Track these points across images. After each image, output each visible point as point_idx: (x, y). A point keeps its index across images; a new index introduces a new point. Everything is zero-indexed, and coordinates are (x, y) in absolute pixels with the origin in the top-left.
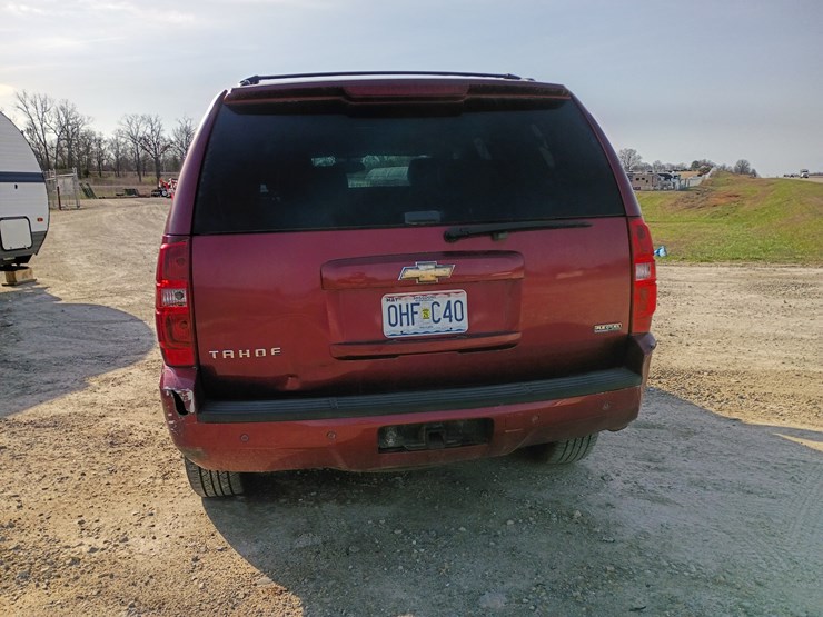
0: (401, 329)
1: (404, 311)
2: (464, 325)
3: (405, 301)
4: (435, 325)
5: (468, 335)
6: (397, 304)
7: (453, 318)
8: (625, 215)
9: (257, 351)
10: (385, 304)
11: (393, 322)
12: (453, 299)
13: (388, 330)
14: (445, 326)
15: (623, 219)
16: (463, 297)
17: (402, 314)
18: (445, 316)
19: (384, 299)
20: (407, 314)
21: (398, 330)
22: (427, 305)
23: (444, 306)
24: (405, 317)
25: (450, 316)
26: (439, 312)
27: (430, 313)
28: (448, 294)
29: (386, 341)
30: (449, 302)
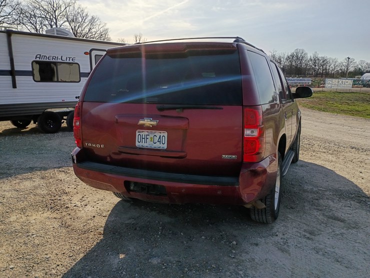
0: (142, 144)
2: (165, 146)
3: (145, 133)
4: (155, 145)
5: (166, 150)
6: (141, 134)
8: (242, 105)
9: (97, 145)
10: (137, 134)
11: (139, 141)
12: (162, 135)
13: (137, 144)
14: (158, 145)
15: (241, 107)
16: (166, 134)
17: (142, 138)
18: (158, 141)
19: (137, 132)
20: (144, 138)
21: (141, 144)
22: (152, 136)
23: (158, 137)
24: (143, 140)
25: (160, 142)
26: (156, 139)
27: (153, 139)
28: (160, 133)
29: (136, 148)
30: (160, 136)
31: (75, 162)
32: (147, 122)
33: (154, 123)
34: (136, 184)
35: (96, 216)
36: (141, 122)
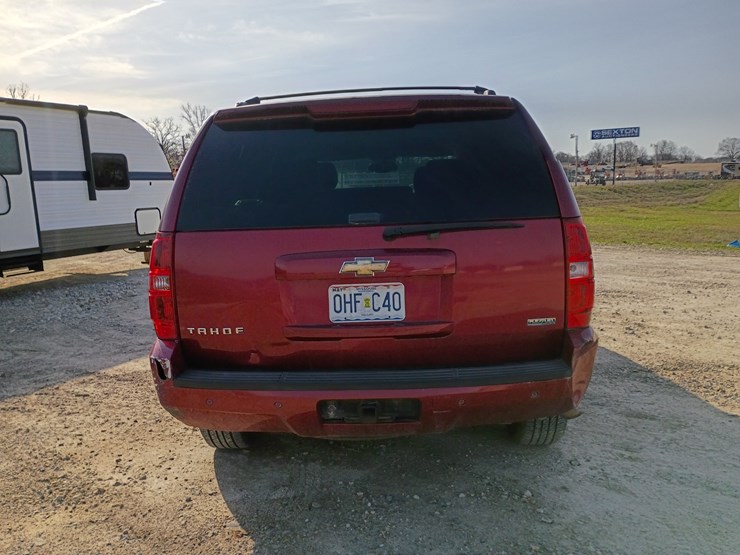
0: (345, 315)
1: (348, 300)
2: (402, 314)
3: (349, 290)
4: (375, 313)
5: (404, 323)
6: (341, 293)
7: (392, 307)
8: (560, 217)
9: (224, 330)
10: (331, 294)
11: (338, 309)
12: (392, 291)
13: (333, 316)
14: (383, 314)
15: (558, 221)
16: (401, 289)
17: (345, 303)
18: (384, 306)
19: (330, 290)
20: (350, 302)
21: (342, 316)
22: (369, 295)
23: (383, 297)
24: (348, 305)
25: (389, 306)
26: (379, 301)
27: (371, 303)
28: (388, 286)
29: (332, 325)
30: (388, 293)
31: (169, 375)
32: (363, 266)
33: (382, 266)
34: (339, 403)
35: (193, 497)
36: (348, 267)
